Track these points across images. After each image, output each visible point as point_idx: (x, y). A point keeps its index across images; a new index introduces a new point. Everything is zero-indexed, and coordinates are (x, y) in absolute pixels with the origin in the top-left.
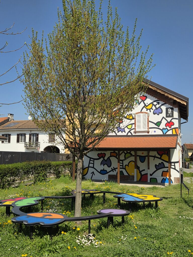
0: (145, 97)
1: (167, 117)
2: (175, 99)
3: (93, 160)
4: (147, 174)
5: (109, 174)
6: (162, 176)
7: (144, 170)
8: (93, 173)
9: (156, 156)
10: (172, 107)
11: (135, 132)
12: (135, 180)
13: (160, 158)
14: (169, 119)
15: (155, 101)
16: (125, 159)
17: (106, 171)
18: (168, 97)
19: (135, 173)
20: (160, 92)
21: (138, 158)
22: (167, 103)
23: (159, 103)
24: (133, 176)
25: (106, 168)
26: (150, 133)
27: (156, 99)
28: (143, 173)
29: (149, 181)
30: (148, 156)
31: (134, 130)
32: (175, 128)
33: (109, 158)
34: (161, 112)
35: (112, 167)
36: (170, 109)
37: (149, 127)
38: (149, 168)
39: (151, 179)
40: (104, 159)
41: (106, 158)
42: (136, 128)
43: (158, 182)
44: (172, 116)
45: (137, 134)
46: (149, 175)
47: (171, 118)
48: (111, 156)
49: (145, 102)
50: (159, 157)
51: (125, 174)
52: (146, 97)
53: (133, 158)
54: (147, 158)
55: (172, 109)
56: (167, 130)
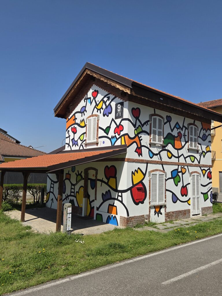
0: (97, 93)
3: (53, 183)
4: (94, 207)
6: (108, 212)
7: (93, 201)
8: (53, 199)
9: (103, 180)
11: (86, 145)
13: (107, 184)
14: (118, 121)
15: (105, 97)
16: (77, 183)
19: (83, 204)
21: (89, 182)
22: (117, 97)
23: (109, 98)
24: (82, 208)
27: (107, 93)
28: (92, 205)
29: (95, 218)
30: (96, 180)
31: (85, 142)
32: (124, 135)
33: (64, 181)
34: (110, 111)
35: (66, 193)
37: (99, 136)
38: (96, 199)
39: (97, 214)
42: (87, 138)
43: (103, 221)
44: (122, 116)
45: (88, 147)
46: (95, 209)
47: (120, 119)
48: (66, 179)
49: (96, 99)
50: (106, 181)
51: (76, 204)
55: (122, 104)
56: (115, 139)
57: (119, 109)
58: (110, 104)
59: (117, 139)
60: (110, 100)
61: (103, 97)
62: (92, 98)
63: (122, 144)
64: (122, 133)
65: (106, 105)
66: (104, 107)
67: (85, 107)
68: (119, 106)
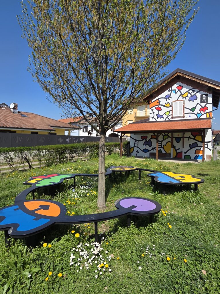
0: (181, 87)
1: (201, 102)
2: (210, 85)
3: (137, 141)
4: (182, 152)
5: (151, 152)
6: (195, 153)
7: (179, 149)
8: (138, 151)
9: (190, 137)
10: (206, 93)
11: (172, 118)
12: (172, 157)
13: (194, 139)
14: (203, 105)
15: (190, 90)
16: (164, 140)
17: (148, 149)
18: (203, 84)
19: (171, 151)
20: (196, 80)
21: (174, 139)
22: (202, 91)
23: (194, 91)
24: (170, 154)
25: (148, 147)
26: (185, 117)
27: (192, 88)
28: (178, 151)
29: (183, 157)
30: (183, 137)
31: (171, 116)
32: (209, 112)
33: (150, 140)
34: (196, 98)
35: (152, 146)
36: (204, 95)
37: (185, 113)
38: (183, 147)
39: (185, 156)
40: (146, 141)
41: (147, 140)
42: (173, 114)
43: (191, 159)
44: (207, 101)
45: (174, 119)
46: (183, 153)
47: (206, 103)
48: (152, 138)
49: (181, 91)
50: (193, 137)
51: (163, 152)
52: (183, 87)
53: (170, 140)
54: (182, 139)
55: (207, 95)
56: (201, 114)
57: (204, 98)
58: (195, 94)
59: (202, 115)
60: (195, 92)
61: (188, 90)
62: (177, 90)
63: (207, 117)
64: (206, 111)
65: (191, 95)
66: (189, 96)
67: (170, 95)
68: (204, 96)
